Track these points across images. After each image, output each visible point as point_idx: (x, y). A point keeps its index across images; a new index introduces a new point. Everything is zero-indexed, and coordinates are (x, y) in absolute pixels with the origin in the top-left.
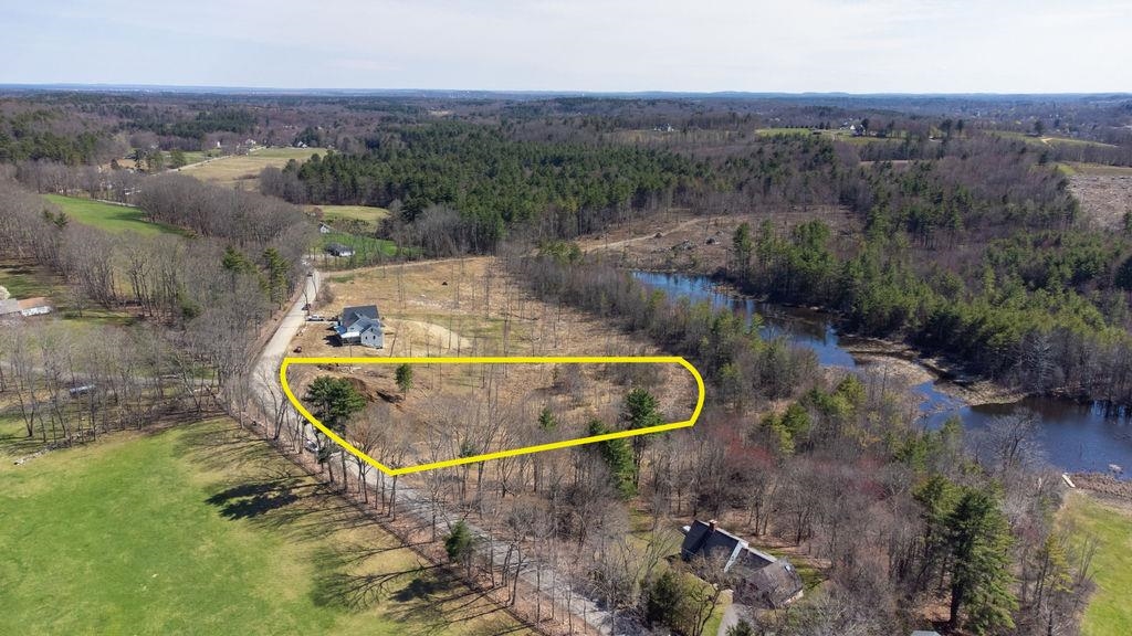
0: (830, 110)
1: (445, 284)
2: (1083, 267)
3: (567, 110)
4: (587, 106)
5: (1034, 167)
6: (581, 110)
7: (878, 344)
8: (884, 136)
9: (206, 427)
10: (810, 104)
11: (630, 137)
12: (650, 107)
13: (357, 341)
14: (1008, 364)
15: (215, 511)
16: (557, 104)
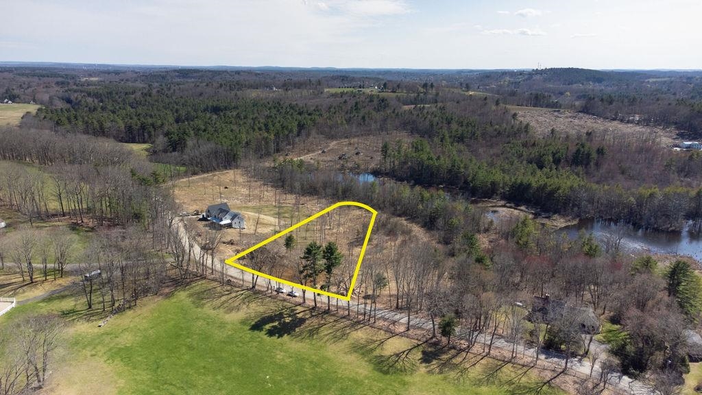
0: (347, 78)
1: (226, 188)
2: (556, 156)
3: (184, 77)
4: (195, 74)
5: (494, 107)
6: (194, 78)
7: (491, 202)
8: (395, 92)
9: (198, 288)
10: (336, 74)
11: (253, 94)
12: (237, 75)
13: (230, 226)
14: (565, 204)
15: (262, 335)
16: (177, 74)
